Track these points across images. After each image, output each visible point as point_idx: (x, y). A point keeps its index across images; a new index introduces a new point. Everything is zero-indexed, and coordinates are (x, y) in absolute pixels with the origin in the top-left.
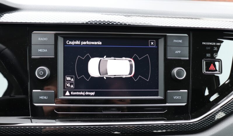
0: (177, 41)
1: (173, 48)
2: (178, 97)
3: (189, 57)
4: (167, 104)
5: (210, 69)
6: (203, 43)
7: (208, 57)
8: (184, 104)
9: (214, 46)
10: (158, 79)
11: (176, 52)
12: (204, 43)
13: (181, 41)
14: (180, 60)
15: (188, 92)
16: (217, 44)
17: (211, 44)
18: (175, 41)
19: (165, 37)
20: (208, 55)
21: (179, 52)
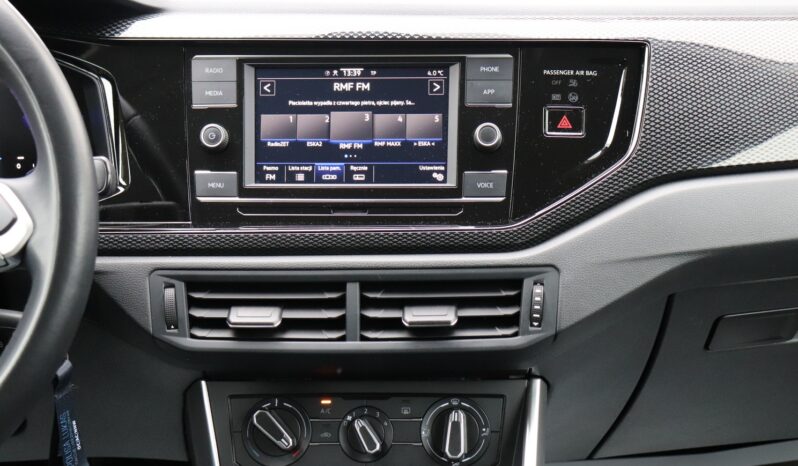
0: (487, 69)
1: (479, 83)
2: (486, 185)
3: (514, 102)
4: (464, 199)
5: (559, 126)
6: (545, 72)
7: (555, 102)
8: (501, 199)
9: (569, 77)
10: (446, 148)
11: (485, 92)
12: (548, 72)
13: (496, 69)
14: (494, 108)
15: (509, 175)
16: (577, 73)
17: (562, 73)
18: (483, 69)
19: (463, 61)
20: (556, 97)
21: (492, 91)
